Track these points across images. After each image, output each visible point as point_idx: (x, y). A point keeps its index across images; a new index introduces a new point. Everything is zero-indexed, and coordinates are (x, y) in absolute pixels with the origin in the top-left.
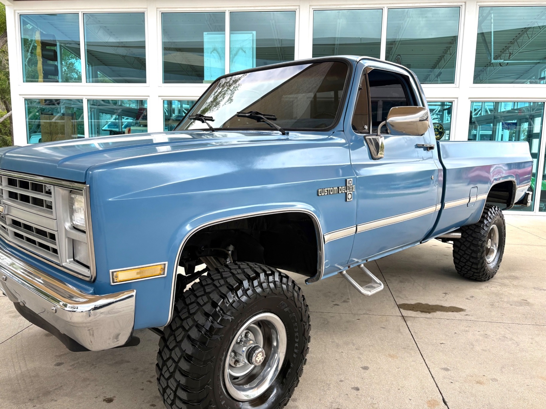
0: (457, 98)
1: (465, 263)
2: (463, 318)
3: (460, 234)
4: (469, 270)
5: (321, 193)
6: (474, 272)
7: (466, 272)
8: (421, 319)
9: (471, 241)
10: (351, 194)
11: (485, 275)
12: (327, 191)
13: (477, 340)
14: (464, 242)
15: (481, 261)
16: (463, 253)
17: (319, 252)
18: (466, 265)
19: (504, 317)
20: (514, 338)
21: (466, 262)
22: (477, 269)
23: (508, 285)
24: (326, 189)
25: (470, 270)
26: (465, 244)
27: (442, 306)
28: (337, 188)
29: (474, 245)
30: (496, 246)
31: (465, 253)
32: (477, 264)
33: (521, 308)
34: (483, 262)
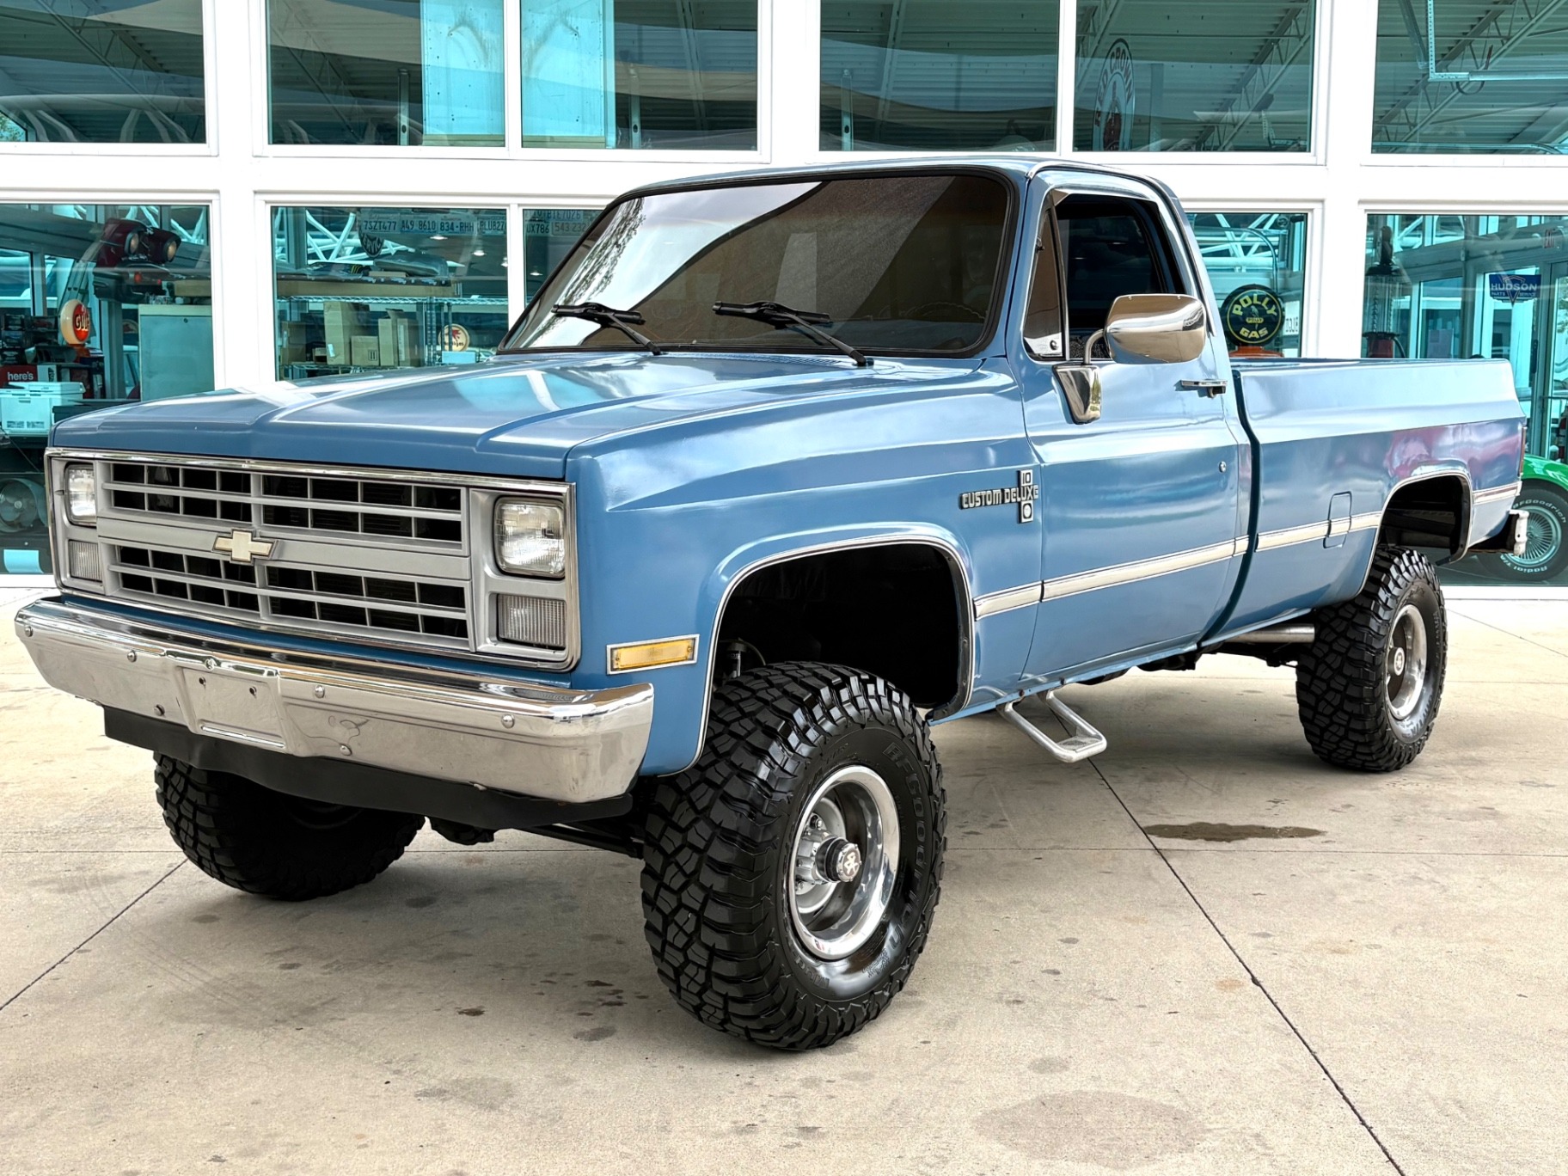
0: (1322, 201)
1: (1330, 716)
2: (1317, 847)
3: (1312, 630)
4: (1342, 739)
5: (967, 503)
6: (1357, 743)
7: (1335, 746)
8: (1207, 854)
9: (1343, 650)
10: (1030, 505)
11: (1387, 749)
12: (981, 497)
13: (1346, 886)
14: (1326, 655)
15: (1374, 708)
16: (1324, 687)
17: (963, 640)
18: (1332, 723)
19: (1422, 842)
20: (1438, 879)
21: (1334, 713)
22: (1363, 732)
23: (1452, 779)
24: (978, 493)
25: (1345, 737)
26: (1329, 660)
27: (1263, 828)
28: (999, 491)
29: (1351, 661)
30: (1420, 668)
31: (1330, 689)
32: (1361, 717)
33: (1473, 823)
34: (1379, 712)
